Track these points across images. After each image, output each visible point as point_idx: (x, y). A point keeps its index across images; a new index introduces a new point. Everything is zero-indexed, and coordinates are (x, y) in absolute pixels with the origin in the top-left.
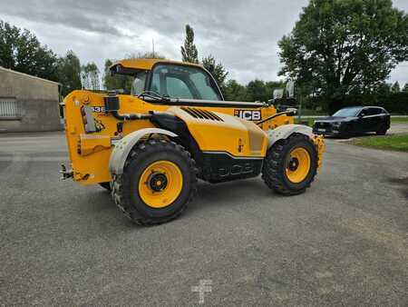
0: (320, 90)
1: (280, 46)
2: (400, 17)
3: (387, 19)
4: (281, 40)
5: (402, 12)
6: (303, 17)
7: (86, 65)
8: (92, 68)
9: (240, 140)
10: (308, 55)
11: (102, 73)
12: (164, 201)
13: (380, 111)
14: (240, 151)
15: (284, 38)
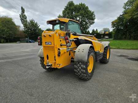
2: (91, 13)
3: (88, 12)
15: (59, 15)
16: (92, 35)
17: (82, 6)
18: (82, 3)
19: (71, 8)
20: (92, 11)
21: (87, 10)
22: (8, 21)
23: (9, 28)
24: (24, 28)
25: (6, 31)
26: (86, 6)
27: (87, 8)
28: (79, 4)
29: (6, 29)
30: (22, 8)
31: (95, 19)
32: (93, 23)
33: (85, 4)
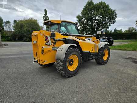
0: (89, 32)
1: (77, 18)
2: (111, 11)
3: (108, 11)
4: (77, 16)
5: (112, 9)
6: (84, 9)
7: (6, 21)
8: (8, 22)
9: (92, 47)
10: (85, 21)
11: (12, 24)
12: (73, 69)
13: (111, 39)
14: (92, 51)
15: (78, 15)
16: (91, 36)
17: (101, 5)
18: (101, 2)
19: (90, 8)
20: (113, 10)
21: (107, 9)
22: (33, 23)
23: (33, 29)
24: (46, 28)
25: (30, 31)
26: (106, 4)
27: (108, 6)
28: (98, 3)
29: (31, 30)
30: (45, 10)
31: (116, 17)
32: (114, 22)
33: (105, 3)
